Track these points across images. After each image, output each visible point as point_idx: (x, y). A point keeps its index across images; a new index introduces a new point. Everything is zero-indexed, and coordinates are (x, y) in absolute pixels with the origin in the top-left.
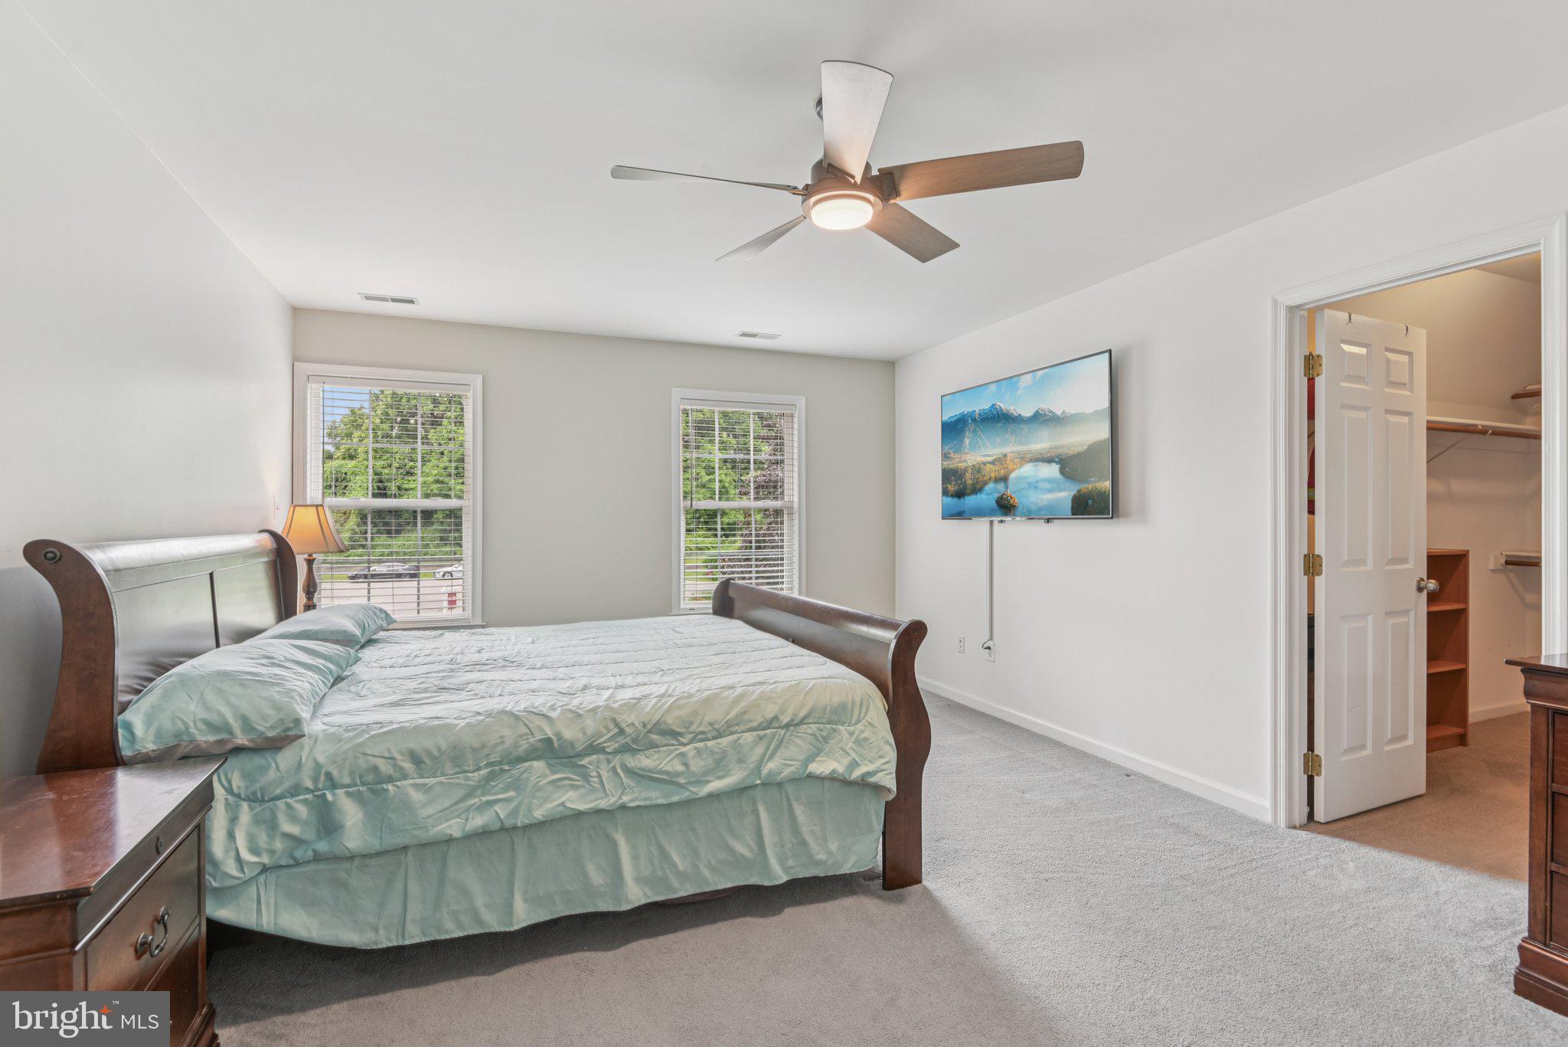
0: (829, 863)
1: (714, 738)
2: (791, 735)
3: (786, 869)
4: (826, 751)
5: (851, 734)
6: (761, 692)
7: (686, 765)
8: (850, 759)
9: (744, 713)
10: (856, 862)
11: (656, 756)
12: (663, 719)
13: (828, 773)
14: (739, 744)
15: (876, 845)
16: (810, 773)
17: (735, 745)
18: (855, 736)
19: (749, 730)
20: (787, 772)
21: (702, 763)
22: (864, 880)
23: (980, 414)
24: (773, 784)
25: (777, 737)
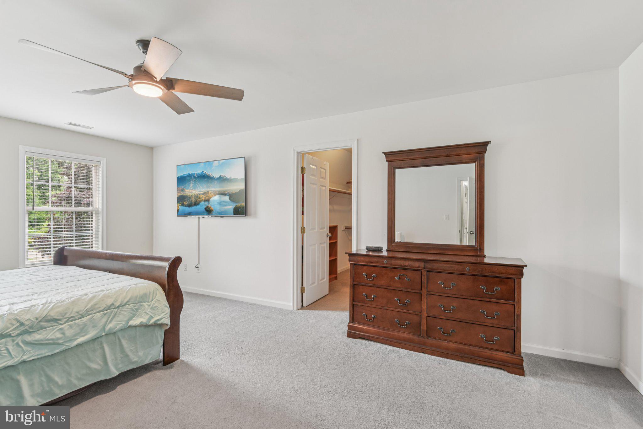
0: (139, 361)
1: (79, 319)
2: (120, 311)
3: (117, 370)
4: (138, 314)
5: (149, 306)
6: (104, 294)
7: (63, 334)
8: (149, 316)
9: (96, 305)
10: (152, 357)
11: (45, 333)
12: (48, 314)
13: (139, 323)
14: (94, 319)
15: (160, 349)
16: (130, 325)
17: (91, 320)
18: (151, 306)
19: (98, 312)
20: (119, 327)
21: (73, 331)
22: (154, 365)
23: (197, 175)
24: (112, 334)
25: (113, 313)
